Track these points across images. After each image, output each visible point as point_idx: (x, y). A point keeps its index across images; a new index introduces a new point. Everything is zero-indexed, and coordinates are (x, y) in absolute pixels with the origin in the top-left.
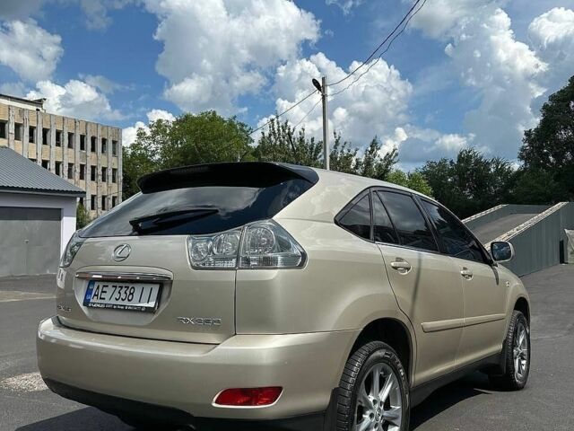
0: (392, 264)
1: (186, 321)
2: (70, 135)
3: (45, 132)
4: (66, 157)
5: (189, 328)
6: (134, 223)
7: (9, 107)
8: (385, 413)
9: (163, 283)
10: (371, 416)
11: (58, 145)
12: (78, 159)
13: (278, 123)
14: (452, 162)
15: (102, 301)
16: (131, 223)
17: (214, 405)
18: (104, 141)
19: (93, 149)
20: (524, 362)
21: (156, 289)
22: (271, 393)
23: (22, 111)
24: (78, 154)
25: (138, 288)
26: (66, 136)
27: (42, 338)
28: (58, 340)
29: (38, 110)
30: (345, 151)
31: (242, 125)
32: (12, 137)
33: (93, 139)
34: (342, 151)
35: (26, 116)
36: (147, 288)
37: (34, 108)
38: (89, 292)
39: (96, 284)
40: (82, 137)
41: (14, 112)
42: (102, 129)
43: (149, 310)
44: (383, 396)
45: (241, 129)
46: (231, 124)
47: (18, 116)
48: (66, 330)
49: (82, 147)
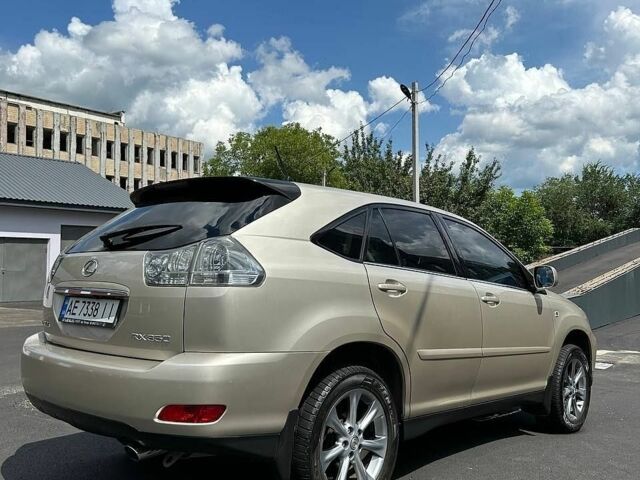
0: (380, 286)
1: (139, 337)
2: (150, 150)
3: (123, 146)
4: (145, 173)
5: (141, 345)
6: (105, 239)
7: (86, 121)
8: (365, 443)
9: (122, 300)
10: (345, 443)
11: (137, 161)
12: (158, 176)
13: (363, 135)
14: (576, 179)
15: (73, 317)
16: (102, 238)
17: (156, 420)
18: (185, 157)
19: (174, 166)
20: (581, 403)
21: (117, 304)
22: (214, 412)
23: (99, 125)
24: (158, 171)
25: (102, 303)
26: (145, 151)
27: (27, 353)
28: (45, 357)
29: (116, 123)
30: (440, 165)
31: (329, 137)
32: (89, 152)
33: (174, 155)
34: (436, 166)
35: (103, 130)
36: (110, 303)
37: (112, 121)
38: (64, 307)
39: (71, 299)
40: (162, 153)
41: (91, 126)
42: (184, 144)
43: (109, 326)
44: (364, 424)
45: (328, 143)
46: (316, 136)
47: (94, 130)
48: (51, 346)
49: (162, 164)
